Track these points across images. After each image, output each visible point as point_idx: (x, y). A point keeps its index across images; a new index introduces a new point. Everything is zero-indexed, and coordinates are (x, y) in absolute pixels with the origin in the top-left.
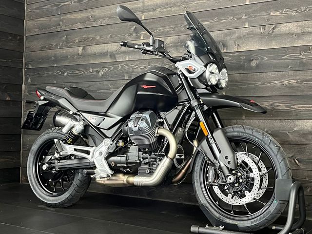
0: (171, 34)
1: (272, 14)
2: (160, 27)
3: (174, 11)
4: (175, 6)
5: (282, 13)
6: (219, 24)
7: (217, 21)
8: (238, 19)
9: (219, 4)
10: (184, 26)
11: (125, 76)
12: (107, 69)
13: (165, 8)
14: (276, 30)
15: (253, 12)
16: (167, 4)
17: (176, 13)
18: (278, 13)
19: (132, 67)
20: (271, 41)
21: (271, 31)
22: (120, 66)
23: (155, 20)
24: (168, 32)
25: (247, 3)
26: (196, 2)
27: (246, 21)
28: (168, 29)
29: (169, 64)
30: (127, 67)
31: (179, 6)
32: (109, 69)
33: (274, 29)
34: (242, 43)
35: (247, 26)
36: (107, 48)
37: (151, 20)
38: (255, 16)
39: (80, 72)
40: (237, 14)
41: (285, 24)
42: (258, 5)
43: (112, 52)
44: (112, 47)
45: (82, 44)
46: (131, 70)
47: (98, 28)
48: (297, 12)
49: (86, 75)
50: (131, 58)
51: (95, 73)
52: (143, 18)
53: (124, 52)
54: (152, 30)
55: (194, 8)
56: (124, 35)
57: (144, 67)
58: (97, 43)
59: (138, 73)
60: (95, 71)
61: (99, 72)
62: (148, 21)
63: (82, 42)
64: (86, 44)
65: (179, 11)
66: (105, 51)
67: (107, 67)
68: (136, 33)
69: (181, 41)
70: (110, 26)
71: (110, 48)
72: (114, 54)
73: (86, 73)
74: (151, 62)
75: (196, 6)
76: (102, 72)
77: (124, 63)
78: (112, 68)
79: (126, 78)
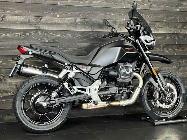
0: (80, 17)
2: (72, 11)
3: (81, 3)
6: (110, 16)
7: (108, 14)
8: (120, 15)
9: (109, 5)
10: (88, 14)
11: (45, 40)
12: (28, 34)
15: (127, 13)
17: (83, 5)
19: (51, 34)
22: (40, 33)
23: (68, 6)
24: (78, 15)
25: (124, 8)
26: (95, 1)
27: (124, 17)
30: (46, 34)
32: (31, 34)
34: (123, 28)
35: (124, 19)
37: (65, 6)
39: (1, 34)
40: (119, 12)
43: (33, 23)
44: (33, 19)
45: (3, 13)
46: (50, 36)
47: (18, 3)
48: (147, 16)
49: (7, 36)
50: (50, 29)
51: (17, 36)
52: (59, 4)
53: (44, 24)
54: (66, 13)
55: (94, 4)
56: (43, 12)
57: (60, 35)
58: (18, 15)
59: (56, 38)
60: (17, 34)
61: (20, 36)
62: (62, 6)
63: (3, 12)
64: (7, 14)
65: (85, 4)
66: (26, 21)
67: (28, 33)
68: (54, 12)
69: (87, 22)
70: (30, 4)
71: (30, 19)
72: (35, 24)
73: (8, 35)
74: (66, 32)
75: (96, 4)
76: (24, 36)
77: (44, 31)
78: (33, 34)
79: (46, 42)
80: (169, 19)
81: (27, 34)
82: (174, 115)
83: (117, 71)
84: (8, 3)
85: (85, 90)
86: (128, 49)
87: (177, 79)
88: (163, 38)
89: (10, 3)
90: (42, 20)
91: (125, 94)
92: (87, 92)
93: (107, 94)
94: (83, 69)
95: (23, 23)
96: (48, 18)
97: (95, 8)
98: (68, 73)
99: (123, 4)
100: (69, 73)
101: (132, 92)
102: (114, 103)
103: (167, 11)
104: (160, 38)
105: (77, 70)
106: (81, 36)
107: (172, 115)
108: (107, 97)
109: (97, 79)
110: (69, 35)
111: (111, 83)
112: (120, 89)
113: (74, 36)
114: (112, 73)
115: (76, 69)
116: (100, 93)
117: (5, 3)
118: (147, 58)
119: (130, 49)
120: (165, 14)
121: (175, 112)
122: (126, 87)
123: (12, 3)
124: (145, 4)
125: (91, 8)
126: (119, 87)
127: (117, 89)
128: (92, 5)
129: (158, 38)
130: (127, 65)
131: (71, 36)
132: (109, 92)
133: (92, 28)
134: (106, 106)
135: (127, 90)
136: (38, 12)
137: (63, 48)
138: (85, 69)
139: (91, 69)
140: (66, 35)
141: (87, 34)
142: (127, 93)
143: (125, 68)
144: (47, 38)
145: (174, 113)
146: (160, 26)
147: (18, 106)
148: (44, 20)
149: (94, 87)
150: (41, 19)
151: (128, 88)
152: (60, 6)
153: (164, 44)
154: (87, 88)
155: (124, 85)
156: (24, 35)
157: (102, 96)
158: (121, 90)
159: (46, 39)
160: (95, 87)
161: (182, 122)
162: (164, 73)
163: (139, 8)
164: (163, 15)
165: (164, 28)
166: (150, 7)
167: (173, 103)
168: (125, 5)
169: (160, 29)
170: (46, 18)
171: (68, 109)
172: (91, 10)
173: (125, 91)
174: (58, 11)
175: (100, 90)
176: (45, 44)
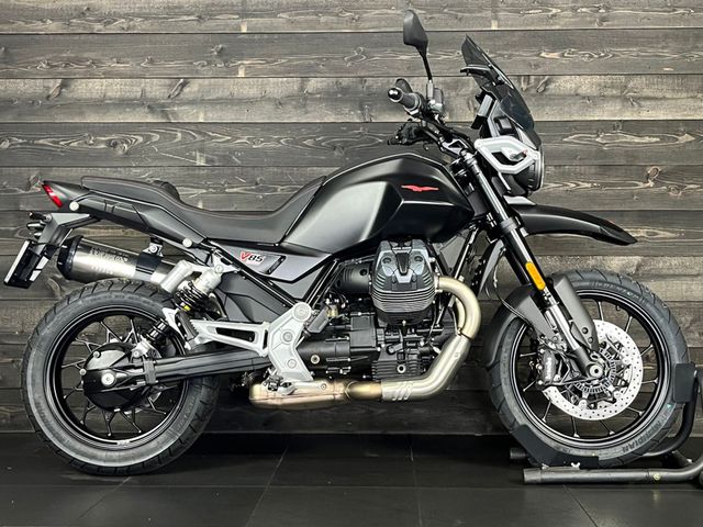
0: (320, 72)
1: (543, 54)
2: (291, 54)
3: (326, 23)
4: (330, 14)
5: (563, 55)
9: (431, 22)
10: (351, 59)
11: (195, 159)
12: (141, 139)
13: (302, 14)
14: (552, 86)
15: (507, 46)
16: (306, 6)
17: (331, 29)
18: (555, 55)
19: (216, 138)
20: (543, 106)
21: (542, 88)
22: (179, 135)
23: (276, 36)
24: (310, 66)
25: (493, 28)
26: (377, 12)
28: (312, 62)
29: (314, 138)
30: (199, 137)
31: (337, 15)
32: (148, 138)
33: (546, 83)
36: (139, 89)
37: (266, 36)
38: (510, 56)
39: (54, 142)
41: (568, 77)
42: (516, 33)
43: (154, 100)
44: (156, 89)
45: (61, 73)
46: (211, 144)
47: (109, 38)
48: (591, 57)
49: (73, 149)
50: (213, 119)
51: (103, 146)
52: (244, 30)
53: (192, 102)
54: (269, 59)
55: (375, 24)
56: (191, 63)
57: (249, 139)
58: (109, 75)
59: (232, 151)
60: (103, 141)
61: (115, 145)
62: (256, 37)
63: (60, 69)
64: (75, 74)
65: (340, 26)
66: (132, 96)
67: (142, 136)
68: (225, 62)
69: (345, 90)
70: (148, 36)
71: (148, 89)
72: (163, 106)
73: (75, 144)
74: (268, 130)
75: (380, 20)
76: (125, 145)
77: (193, 127)
78: (156, 137)
79: (198, 163)
80: (691, 63)
81: (136, 140)
82: (630, 450)
83: (370, 268)
84: (77, 37)
85: (249, 336)
86: (415, 189)
87: (648, 305)
88: (663, 139)
89: (83, 37)
90: (186, 90)
91: (415, 357)
92: (257, 345)
93: (336, 355)
94: (248, 263)
95: (124, 103)
96: (207, 82)
97: (376, 35)
98: (196, 275)
99: (489, 14)
100: (200, 273)
101: (436, 350)
102: (367, 389)
103: (680, 33)
104: (647, 139)
105: (228, 264)
106: (323, 141)
107: (619, 449)
108: (340, 364)
109: (303, 300)
110: (278, 141)
111: (360, 314)
112: (393, 337)
113: (296, 142)
114: (357, 278)
115: (222, 260)
116: (307, 350)
117: (67, 38)
118: (509, 224)
119: (420, 189)
120: (672, 45)
121: (637, 439)
122: (415, 333)
123: (90, 37)
124: (584, 10)
125: (361, 38)
126: (388, 329)
127: (381, 338)
128: (366, 27)
129: (637, 140)
130: (406, 250)
131: (287, 142)
132: (344, 348)
133: (362, 109)
134: (337, 397)
135: (422, 344)
136: (172, 64)
137: (257, 184)
138: (257, 262)
139: (280, 262)
140: (269, 139)
141: (344, 131)
142: (422, 354)
143: (394, 261)
144: (202, 150)
145: (631, 443)
146: (647, 92)
147: (33, 380)
148: (193, 89)
149: (284, 328)
150: (183, 85)
151: (426, 335)
152: (251, 37)
153: (664, 162)
154: (259, 330)
155: (404, 322)
156: (127, 142)
157: (316, 360)
158: (396, 342)
159: (198, 154)
160: (287, 327)
161: (650, 482)
162: (591, 280)
163: (557, 27)
164: (663, 48)
165: (664, 98)
166: (603, 19)
167: (625, 400)
168: (496, 18)
169: (648, 103)
170: (200, 81)
171: (198, 400)
172: (362, 45)
173: (416, 347)
174: (242, 54)
175: (309, 338)
176: (197, 172)
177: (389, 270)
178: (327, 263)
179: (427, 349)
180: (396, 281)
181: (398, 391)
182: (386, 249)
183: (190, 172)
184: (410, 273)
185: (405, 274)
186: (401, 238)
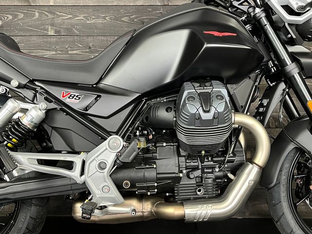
11: (47, 30)
12: (10, 17)
19: (62, 16)
22: (37, 14)
30: (50, 16)
32: (15, 16)
46: (58, 21)
50: (60, 3)
57: (84, 17)
59: (73, 26)
67: (10, 14)
74: (98, 10)
77: (46, 9)
78: (21, 16)
79: (50, 33)
81: (8, 18)
83: (175, 106)
85: (69, 165)
86: (216, 34)
91: (210, 181)
92: (75, 174)
93: (145, 180)
98: (24, 111)
100: (28, 110)
101: (231, 176)
102: (172, 211)
105: (51, 102)
106: (135, 18)
108: (148, 188)
110: (104, 18)
111: (165, 144)
112: (192, 164)
113: (116, 19)
114: (164, 115)
115: (46, 99)
122: (212, 160)
126: (189, 157)
127: (183, 165)
130: (208, 90)
131: (111, 18)
132: (150, 174)
135: (217, 170)
137: (90, 48)
138: (76, 101)
139: (96, 100)
140: (98, 17)
141: (149, 12)
142: (217, 178)
144: (52, 25)
149: (99, 158)
151: (221, 163)
154: (77, 160)
155: (203, 152)
156: (1, 19)
157: (126, 185)
158: (195, 169)
159: (50, 27)
160: (101, 158)
173: (212, 173)
175: (120, 166)
176: (49, 40)
177: (193, 108)
178: (137, 101)
179: (221, 174)
180: (200, 118)
181: (199, 212)
182: (189, 90)
183: (45, 40)
184: (213, 111)
185: (208, 111)
186: (202, 79)
